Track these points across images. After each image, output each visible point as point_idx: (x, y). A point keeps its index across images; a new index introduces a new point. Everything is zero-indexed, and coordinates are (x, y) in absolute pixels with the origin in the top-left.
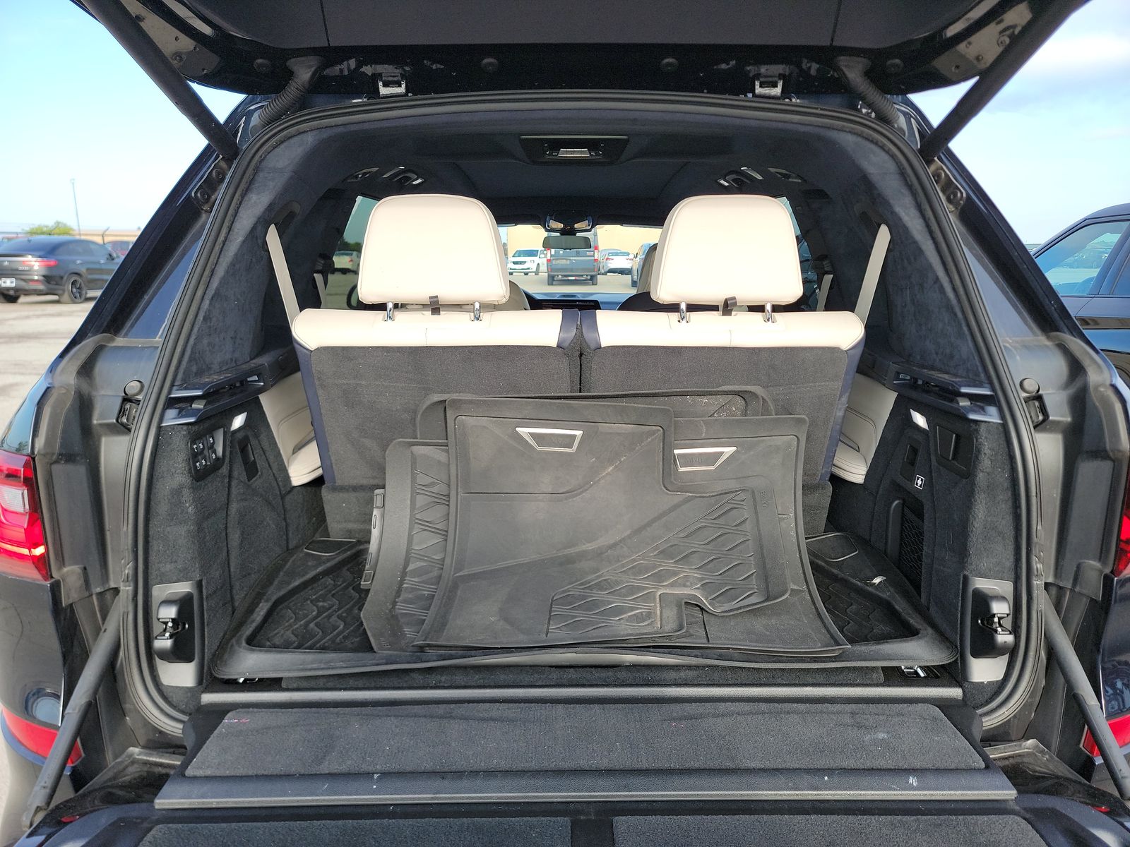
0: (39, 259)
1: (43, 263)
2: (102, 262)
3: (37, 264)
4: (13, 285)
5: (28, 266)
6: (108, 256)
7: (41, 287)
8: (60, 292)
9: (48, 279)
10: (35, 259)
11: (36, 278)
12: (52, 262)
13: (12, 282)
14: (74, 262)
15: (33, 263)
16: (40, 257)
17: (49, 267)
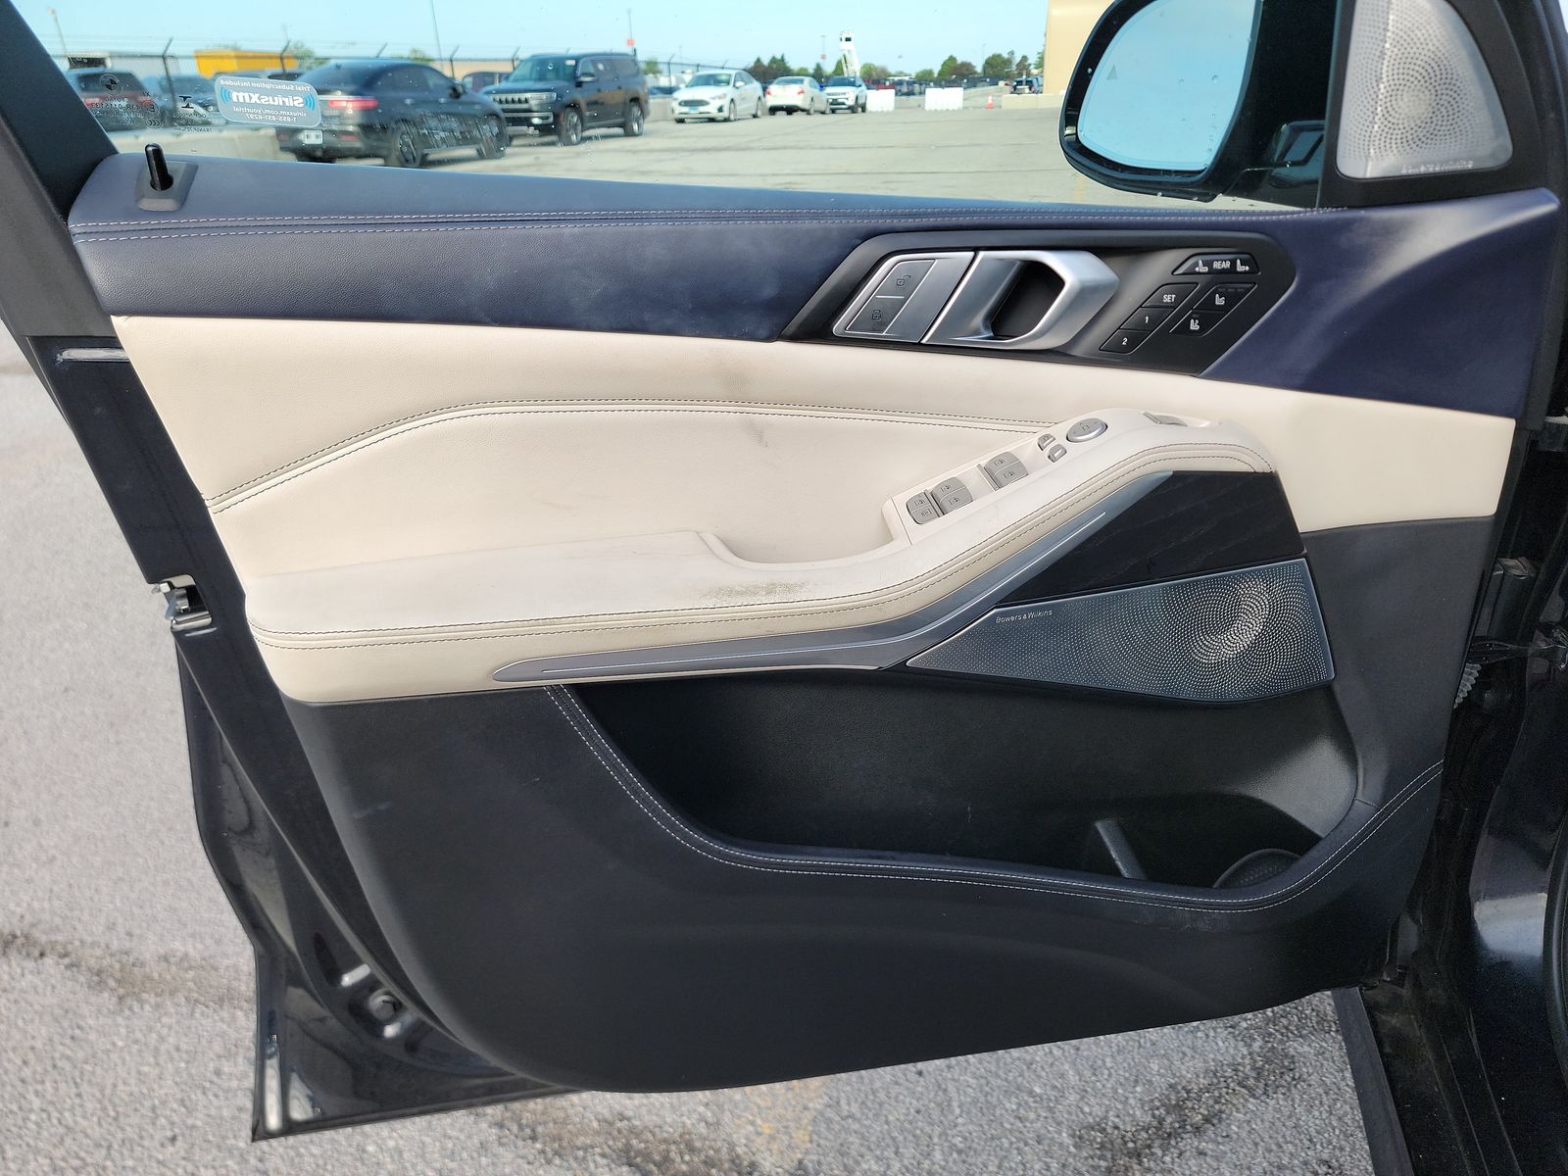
0: (351, 98)
1: (357, 104)
2: (442, 100)
3: (350, 105)
4: (320, 141)
5: (336, 108)
6: (450, 91)
7: (357, 144)
8: (385, 153)
9: (366, 128)
10: (346, 97)
11: (351, 128)
12: (370, 102)
13: (317, 137)
14: (402, 101)
15: (344, 104)
16: (351, 94)
17: (366, 111)
